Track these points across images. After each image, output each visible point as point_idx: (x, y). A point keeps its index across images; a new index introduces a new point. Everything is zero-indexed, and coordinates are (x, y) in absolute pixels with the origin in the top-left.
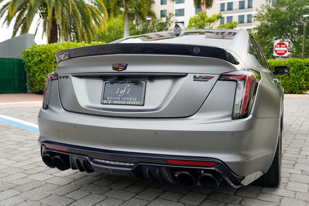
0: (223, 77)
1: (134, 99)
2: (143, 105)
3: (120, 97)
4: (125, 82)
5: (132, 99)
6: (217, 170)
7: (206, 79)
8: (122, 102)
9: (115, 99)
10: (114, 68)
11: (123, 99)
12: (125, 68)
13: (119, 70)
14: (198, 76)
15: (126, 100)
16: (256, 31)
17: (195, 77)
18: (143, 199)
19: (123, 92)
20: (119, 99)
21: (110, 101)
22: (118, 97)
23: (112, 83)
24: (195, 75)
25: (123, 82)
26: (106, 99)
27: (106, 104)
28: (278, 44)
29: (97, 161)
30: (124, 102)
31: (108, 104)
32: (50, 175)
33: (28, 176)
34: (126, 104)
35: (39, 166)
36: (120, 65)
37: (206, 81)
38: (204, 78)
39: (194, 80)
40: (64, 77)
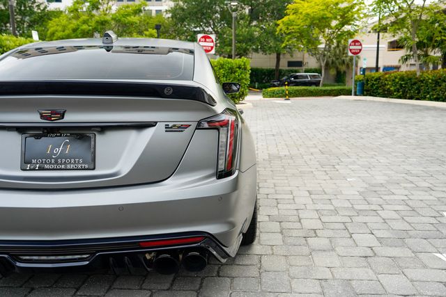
1: (79, 161)
2: (94, 169)
3: (54, 158)
4: (61, 136)
5: (75, 161)
6: (203, 245)
7: (181, 128)
8: (59, 167)
9: (45, 161)
10: (42, 117)
11: (59, 161)
12: (63, 117)
13: (53, 119)
14: (171, 124)
15: (65, 162)
16: (170, 15)
17: (167, 126)
19: (58, 150)
20: (53, 161)
21: (38, 166)
22: (51, 158)
23: (38, 137)
24: (167, 123)
25: (56, 136)
26: (30, 163)
27: (30, 170)
28: (202, 37)
29: (25, 260)
30: (63, 167)
31: (34, 169)
34: (66, 169)
36: (54, 113)
37: (182, 131)
38: (179, 127)
39: (166, 131)
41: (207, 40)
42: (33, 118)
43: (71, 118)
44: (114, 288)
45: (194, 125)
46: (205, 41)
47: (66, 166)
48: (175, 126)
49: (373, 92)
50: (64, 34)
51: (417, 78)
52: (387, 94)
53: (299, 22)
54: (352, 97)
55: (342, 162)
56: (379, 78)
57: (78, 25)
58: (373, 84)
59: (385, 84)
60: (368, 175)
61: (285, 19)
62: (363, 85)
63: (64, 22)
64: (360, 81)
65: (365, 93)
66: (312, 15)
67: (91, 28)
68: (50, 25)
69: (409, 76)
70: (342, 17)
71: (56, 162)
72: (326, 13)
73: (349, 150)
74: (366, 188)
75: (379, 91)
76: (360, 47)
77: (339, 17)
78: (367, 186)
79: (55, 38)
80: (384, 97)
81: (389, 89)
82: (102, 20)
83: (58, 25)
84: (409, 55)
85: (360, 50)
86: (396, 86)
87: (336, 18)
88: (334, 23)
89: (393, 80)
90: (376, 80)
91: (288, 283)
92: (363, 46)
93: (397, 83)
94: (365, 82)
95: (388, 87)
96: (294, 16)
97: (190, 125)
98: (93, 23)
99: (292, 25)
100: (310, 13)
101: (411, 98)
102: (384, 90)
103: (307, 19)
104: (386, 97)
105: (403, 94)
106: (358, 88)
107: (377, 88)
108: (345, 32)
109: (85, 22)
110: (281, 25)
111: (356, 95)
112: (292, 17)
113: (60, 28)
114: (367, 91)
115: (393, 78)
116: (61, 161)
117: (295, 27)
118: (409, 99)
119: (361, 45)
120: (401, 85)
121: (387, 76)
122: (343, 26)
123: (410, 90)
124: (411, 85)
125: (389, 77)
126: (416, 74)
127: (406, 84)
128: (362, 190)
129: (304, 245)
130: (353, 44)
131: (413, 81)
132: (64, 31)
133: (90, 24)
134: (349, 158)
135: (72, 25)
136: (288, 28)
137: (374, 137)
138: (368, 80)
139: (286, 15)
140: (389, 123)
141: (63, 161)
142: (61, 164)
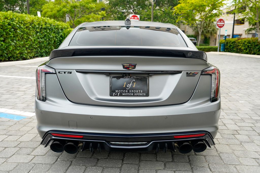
0: (204, 73)
1: (140, 92)
2: (147, 95)
3: (127, 90)
4: (131, 78)
5: (138, 92)
6: (204, 138)
7: (194, 75)
8: (130, 94)
9: (123, 91)
10: (124, 67)
11: (130, 91)
13: (130, 69)
14: (189, 72)
15: (133, 92)
17: (187, 73)
18: (131, 164)
19: (130, 86)
20: (127, 91)
21: (119, 93)
22: (126, 90)
23: (118, 78)
24: (187, 72)
25: (128, 78)
26: (115, 92)
27: (115, 96)
28: (132, 16)
29: (113, 144)
30: (132, 94)
31: (117, 96)
32: (28, 155)
33: (7, 159)
34: (134, 96)
35: (5, 148)
36: (131, 65)
37: (194, 76)
38: (193, 74)
39: (187, 76)
40: (65, 73)
41: (135, 18)
42: (119, 68)
43: (140, 68)
44: (142, 160)
45: (200, 73)
46: (134, 19)
47: (134, 94)
48: (191, 73)
49: (230, 50)
50: (52, 13)
51: (258, 42)
52: (239, 51)
53: (187, 8)
54: (218, 53)
55: (231, 92)
56: (235, 42)
57: (60, 8)
58: (231, 45)
59: (238, 45)
60: (251, 100)
61: (179, 6)
62: (224, 45)
63: (52, 6)
64: (223, 43)
65: (226, 50)
66: (195, 4)
67: (68, 10)
68: (44, 7)
69: (254, 41)
70: (212, 5)
71: (128, 92)
72: (204, 3)
73: (232, 85)
74: (253, 107)
75: (234, 49)
76: (223, 23)
77: (210, 5)
78: (253, 106)
79: (47, 16)
80: (237, 53)
81: (240, 48)
82: (74, 5)
83: (48, 8)
84: (252, 28)
85: (223, 25)
86: (245, 46)
87: (208, 6)
88: (207, 9)
89: (244, 43)
90: (232, 43)
91: (237, 160)
92: (225, 22)
93: (246, 45)
94: (226, 44)
95: (240, 47)
96: (184, 4)
97: (198, 73)
98: (69, 7)
99: (182, 10)
100: (194, 3)
101: (254, 54)
102: (237, 49)
103: (191, 6)
104: (239, 53)
105: (249, 51)
106: (221, 47)
107: (233, 48)
108: (214, 14)
109: (64, 7)
110: (176, 9)
111: (220, 51)
112: (183, 5)
113: (49, 10)
114: (227, 49)
115: (244, 42)
116: (131, 91)
117: (184, 11)
118: (253, 54)
119: (224, 22)
120: (248, 46)
121: (240, 40)
122: (213, 10)
123: (253, 49)
124: (255, 46)
125: (241, 41)
126: (258, 40)
127: (252, 45)
128: (251, 108)
129: (234, 139)
130: (219, 21)
131: (256, 44)
132: (52, 11)
133: (67, 8)
134: (234, 89)
135: (57, 8)
136: (180, 11)
137: (242, 77)
138: (227, 43)
139: (179, 3)
140: (247, 69)
141: (132, 91)
142: (131, 93)
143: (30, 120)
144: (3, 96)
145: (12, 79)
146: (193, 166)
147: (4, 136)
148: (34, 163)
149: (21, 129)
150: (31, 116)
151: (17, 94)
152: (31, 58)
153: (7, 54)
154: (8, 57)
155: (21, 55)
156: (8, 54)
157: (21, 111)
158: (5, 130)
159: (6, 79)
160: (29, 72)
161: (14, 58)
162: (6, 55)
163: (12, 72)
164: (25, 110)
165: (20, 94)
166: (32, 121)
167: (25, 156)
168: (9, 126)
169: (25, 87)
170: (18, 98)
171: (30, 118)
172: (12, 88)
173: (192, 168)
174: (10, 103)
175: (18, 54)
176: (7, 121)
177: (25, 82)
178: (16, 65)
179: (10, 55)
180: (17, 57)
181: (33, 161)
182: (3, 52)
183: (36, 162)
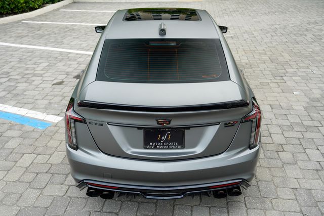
1: (176, 144)
2: (184, 148)
3: (162, 142)
5: (174, 144)
8: (165, 147)
9: (157, 144)
10: (159, 124)
11: (165, 143)
12: (169, 122)
13: (164, 125)
17: (225, 124)
19: (164, 138)
21: (153, 146)
23: (152, 130)
24: (226, 122)
26: (149, 144)
27: (149, 148)
30: (167, 147)
31: (151, 148)
32: (62, 184)
33: (42, 191)
34: (169, 148)
35: (37, 174)
36: (165, 121)
37: (234, 125)
38: (232, 124)
39: (225, 127)
40: (96, 124)
43: (174, 124)
45: (239, 121)
47: (169, 147)
48: (230, 123)
71: (163, 145)
91: (274, 191)
97: (237, 122)
128: (305, 105)
129: (277, 158)
141: (167, 144)
142: (166, 145)
143: (56, 128)
144: (18, 85)
145: (23, 52)
146: (228, 201)
147: (32, 154)
148: (70, 197)
149: (48, 144)
150: (56, 122)
151: (34, 81)
152: (40, 7)
153: (9, 5)
154: (11, 8)
155: (26, 4)
156: (11, 5)
157: (44, 113)
158: (32, 145)
159: (16, 51)
160: (41, 36)
161: (18, 9)
162: (8, 7)
163: (20, 37)
164: (48, 111)
165: (37, 81)
166: (58, 130)
167: (59, 186)
168: (35, 140)
169: (41, 68)
170: (37, 89)
171: (55, 126)
172: (27, 70)
173: (228, 203)
174: (28, 98)
175: (23, 3)
176: (31, 132)
177: (39, 58)
178: (23, 20)
179: (13, 6)
180: (22, 7)
181: (68, 194)
182: (4, 3)
183: (71, 196)
